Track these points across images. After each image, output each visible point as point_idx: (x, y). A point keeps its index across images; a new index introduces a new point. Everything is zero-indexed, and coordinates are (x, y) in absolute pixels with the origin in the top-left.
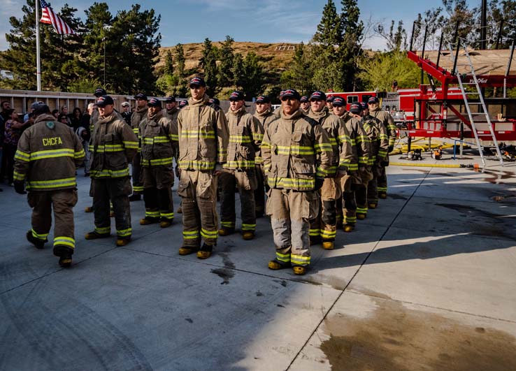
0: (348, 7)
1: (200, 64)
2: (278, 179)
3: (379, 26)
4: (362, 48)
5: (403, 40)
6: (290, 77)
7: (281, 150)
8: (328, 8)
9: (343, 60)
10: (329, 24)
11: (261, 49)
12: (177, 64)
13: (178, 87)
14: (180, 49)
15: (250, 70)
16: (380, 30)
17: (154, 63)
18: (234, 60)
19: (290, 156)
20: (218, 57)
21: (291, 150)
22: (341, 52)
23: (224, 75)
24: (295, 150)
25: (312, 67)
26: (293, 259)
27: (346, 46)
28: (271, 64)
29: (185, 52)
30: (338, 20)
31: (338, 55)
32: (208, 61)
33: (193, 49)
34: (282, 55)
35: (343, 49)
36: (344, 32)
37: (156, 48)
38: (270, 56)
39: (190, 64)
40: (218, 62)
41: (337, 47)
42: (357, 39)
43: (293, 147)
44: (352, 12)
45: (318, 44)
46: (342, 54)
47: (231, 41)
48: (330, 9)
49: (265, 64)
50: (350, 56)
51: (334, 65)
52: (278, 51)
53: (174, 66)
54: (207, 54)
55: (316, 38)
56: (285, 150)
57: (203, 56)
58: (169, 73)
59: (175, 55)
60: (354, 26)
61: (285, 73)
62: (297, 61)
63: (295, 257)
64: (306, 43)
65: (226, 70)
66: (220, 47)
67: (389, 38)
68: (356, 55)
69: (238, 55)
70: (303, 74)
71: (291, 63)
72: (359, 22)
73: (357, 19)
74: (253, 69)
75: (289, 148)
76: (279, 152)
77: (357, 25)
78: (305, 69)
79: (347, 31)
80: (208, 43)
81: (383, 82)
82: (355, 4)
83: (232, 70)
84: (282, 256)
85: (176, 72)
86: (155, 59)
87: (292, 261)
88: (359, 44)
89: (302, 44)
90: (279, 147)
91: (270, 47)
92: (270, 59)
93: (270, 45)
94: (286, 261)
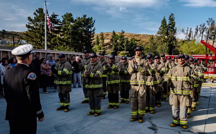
0: (171, 21)
1: (111, 41)
2: (177, 90)
3: (183, 30)
4: (176, 38)
5: (191, 36)
6: (148, 48)
7: (179, 79)
8: (163, 21)
9: (169, 42)
10: (164, 28)
11: (136, 36)
12: (101, 41)
13: (101, 51)
14: (102, 35)
15: (132, 44)
16: (183, 31)
17: (92, 40)
18: (125, 40)
19: (183, 81)
20: (118, 39)
21: (183, 79)
22: (168, 39)
23: (121, 46)
24: (185, 79)
25: (156, 44)
26: (181, 122)
27: (170, 37)
28: (140, 43)
29: (104, 36)
30: (167, 26)
31: (166, 40)
32: (114, 40)
33: (107, 35)
34: (144, 39)
35: (169, 38)
36: (169, 31)
37: (93, 34)
38: (140, 39)
39: (106, 41)
40: (118, 41)
41: (166, 37)
42: (174, 34)
43: (184, 78)
44: (172, 23)
45: (159, 35)
46: (168, 40)
47: (123, 32)
48: (164, 21)
49: (137, 42)
50: (171, 41)
51: (165, 44)
52: (143, 38)
53: (99, 41)
54: (113, 37)
55: (158, 33)
56: (180, 79)
57: (112, 38)
58: (97, 44)
59: (100, 37)
60: (173, 29)
61: (145, 46)
62: (151, 42)
63: (182, 122)
64: (154, 35)
65: (121, 44)
66: (119, 34)
67: (186, 34)
68: (174, 40)
69: (126, 38)
70: (153, 47)
71: (148, 43)
72: (175, 27)
73: (174, 26)
74: (133, 44)
75: (182, 78)
76: (178, 80)
77: (174, 29)
78: (154, 45)
79: (170, 31)
80: (114, 33)
81: (186, 52)
82: (174, 20)
83: (124, 44)
84: (176, 121)
85: (101, 44)
86: (92, 38)
87: (180, 123)
88: (175, 36)
89: (153, 35)
90: (178, 78)
91: (139, 36)
92: (139, 40)
93: (140, 35)
94: (178, 123)
